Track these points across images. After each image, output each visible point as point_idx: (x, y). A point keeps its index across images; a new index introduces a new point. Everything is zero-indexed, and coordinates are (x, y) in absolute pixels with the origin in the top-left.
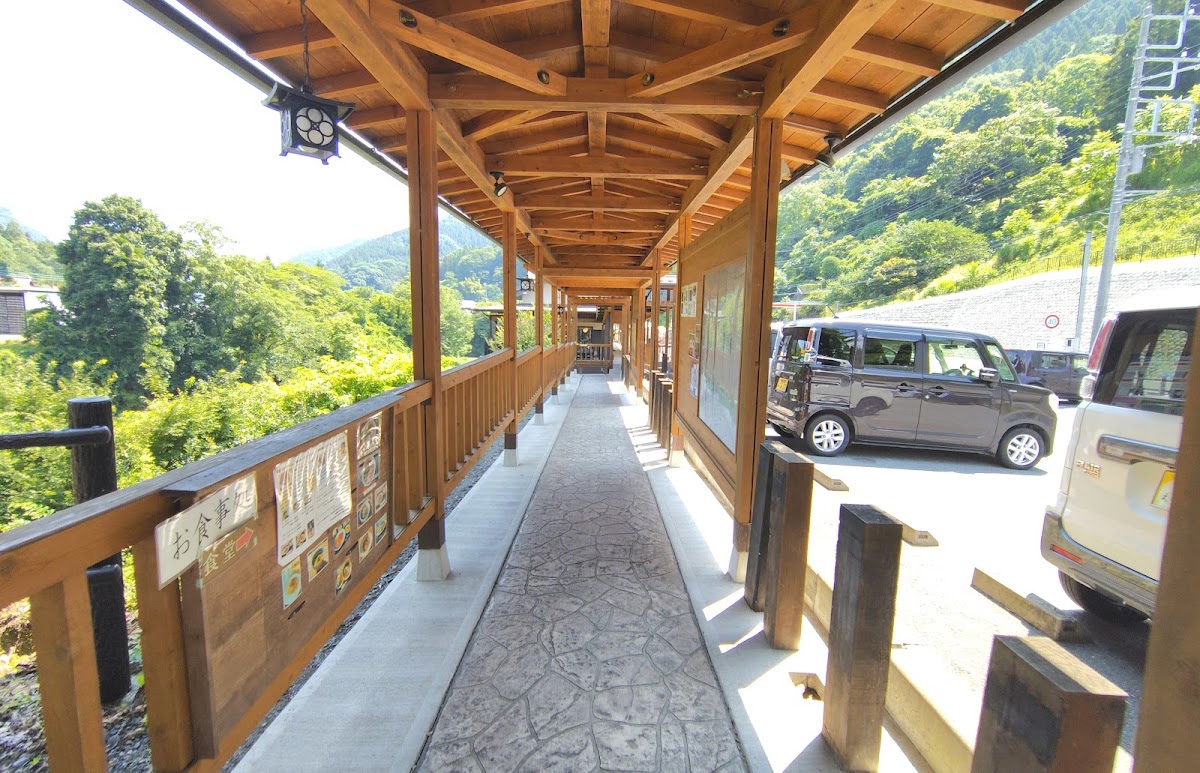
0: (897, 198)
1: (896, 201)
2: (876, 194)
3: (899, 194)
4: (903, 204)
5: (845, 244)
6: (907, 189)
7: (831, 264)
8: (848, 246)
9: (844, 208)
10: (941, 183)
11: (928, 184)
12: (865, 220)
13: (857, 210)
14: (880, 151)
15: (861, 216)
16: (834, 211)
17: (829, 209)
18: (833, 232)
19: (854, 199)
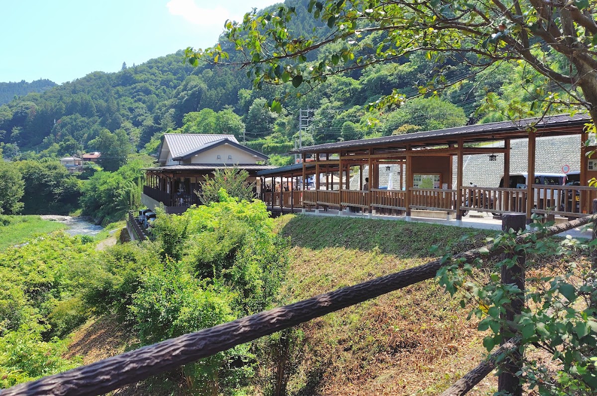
0: (390, 78)
1: (389, 81)
2: (373, 75)
3: (390, 76)
4: (394, 83)
5: (355, 112)
6: (396, 72)
7: (349, 128)
8: (358, 114)
9: (350, 84)
10: (421, 70)
11: (411, 69)
12: (367, 93)
13: (360, 87)
14: (369, 42)
15: (363, 90)
16: (343, 86)
17: (340, 85)
18: (342, 103)
19: (356, 77)
